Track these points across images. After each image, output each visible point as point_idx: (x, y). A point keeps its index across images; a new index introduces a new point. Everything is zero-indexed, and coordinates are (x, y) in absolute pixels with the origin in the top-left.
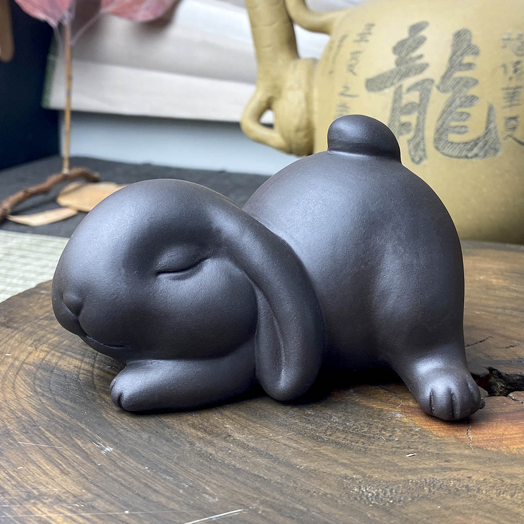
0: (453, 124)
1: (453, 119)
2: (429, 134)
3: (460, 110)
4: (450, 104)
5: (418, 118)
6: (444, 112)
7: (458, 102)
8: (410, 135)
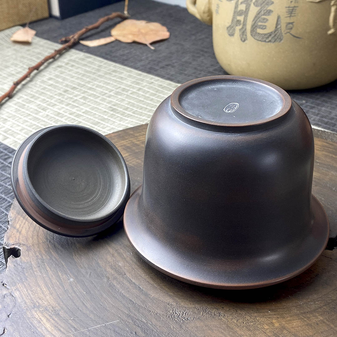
0: (260, 24)
1: (260, 21)
2: (249, 27)
3: (263, 17)
4: (259, 13)
5: (244, 19)
6: (256, 17)
7: (262, 13)
8: (240, 27)
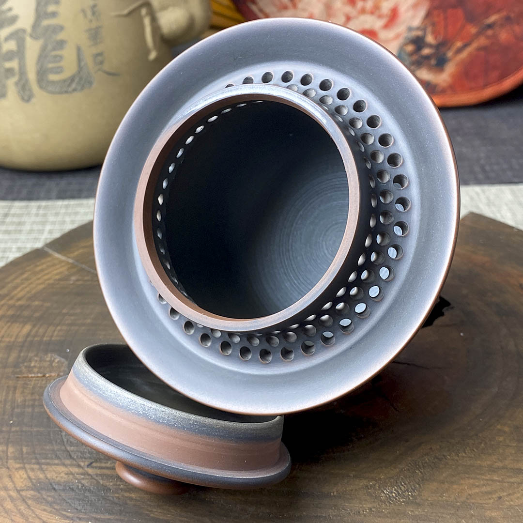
0: (51, 65)
1: (50, 62)
2: (32, 76)
3: (54, 53)
4: (44, 49)
5: (20, 64)
6: (40, 56)
7: (50, 47)
